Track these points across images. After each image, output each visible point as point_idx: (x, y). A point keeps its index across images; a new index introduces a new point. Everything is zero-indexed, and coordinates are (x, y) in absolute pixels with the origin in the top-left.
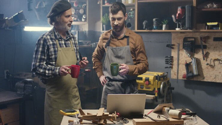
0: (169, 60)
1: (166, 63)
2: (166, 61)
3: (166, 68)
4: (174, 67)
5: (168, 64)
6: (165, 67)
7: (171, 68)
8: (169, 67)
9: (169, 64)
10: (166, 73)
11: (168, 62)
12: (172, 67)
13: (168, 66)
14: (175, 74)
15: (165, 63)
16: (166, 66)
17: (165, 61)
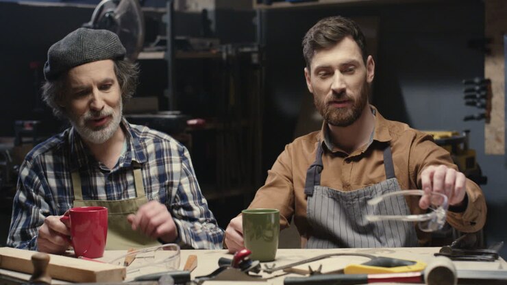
0: (479, 92)
1: (468, 104)
2: (466, 97)
3: (467, 119)
4: (493, 114)
5: (473, 104)
6: (463, 117)
7: (483, 121)
8: (476, 115)
9: (478, 104)
10: (464, 134)
11: (475, 100)
12: (486, 118)
13: (476, 112)
14: (498, 140)
15: (464, 101)
16: (469, 114)
17: (463, 95)
